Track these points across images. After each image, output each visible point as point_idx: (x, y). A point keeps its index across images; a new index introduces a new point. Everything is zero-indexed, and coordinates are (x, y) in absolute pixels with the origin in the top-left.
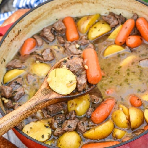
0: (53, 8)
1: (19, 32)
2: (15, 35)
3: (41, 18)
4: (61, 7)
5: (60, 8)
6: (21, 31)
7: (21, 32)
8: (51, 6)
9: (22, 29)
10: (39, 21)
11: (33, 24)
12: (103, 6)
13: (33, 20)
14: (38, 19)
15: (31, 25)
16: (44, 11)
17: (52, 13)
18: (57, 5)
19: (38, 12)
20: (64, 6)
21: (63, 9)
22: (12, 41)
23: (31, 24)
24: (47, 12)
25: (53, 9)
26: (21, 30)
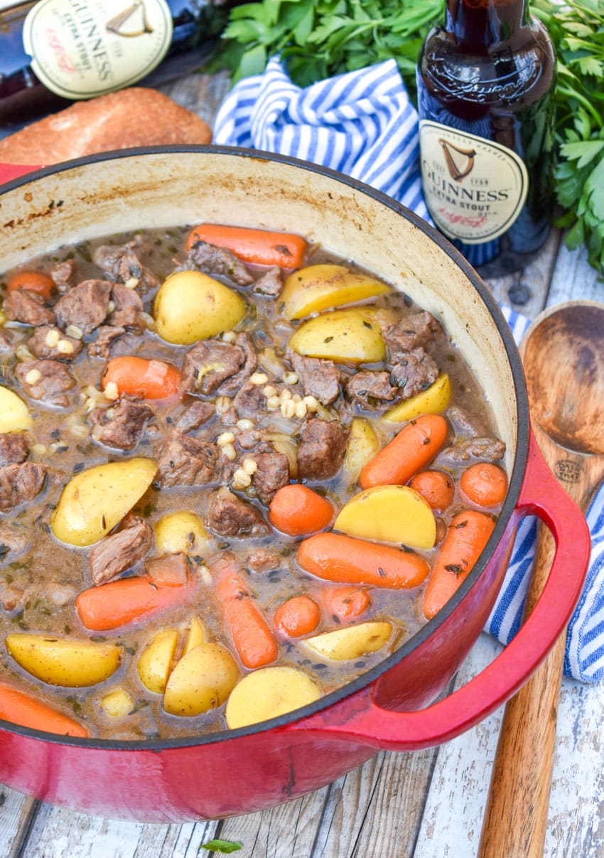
0: (212, 178)
1: (51, 206)
2: (30, 211)
3: (161, 193)
4: (244, 189)
5: (239, 192)
6: (63, 207)
7: (61, 211)
8: (203, 169)
9: (67, 202)
10: (147, 202)
11: (118, 200)
12: (389, 253)
13: (123, 187)
14: (148, 194)
15: (110, 202)
16: (176, 174)
17: (204, 194)
18: (230, 176)
19: (149, 171)
20: (255, 188)
21: (250, 198)
22: (11, 224)
23: (111, 197)
24: (188, 184)
25: (212, 181)
26: (60, 204)
